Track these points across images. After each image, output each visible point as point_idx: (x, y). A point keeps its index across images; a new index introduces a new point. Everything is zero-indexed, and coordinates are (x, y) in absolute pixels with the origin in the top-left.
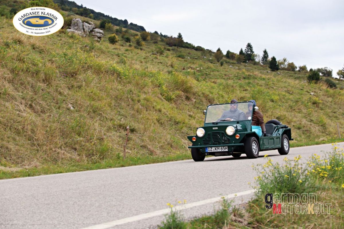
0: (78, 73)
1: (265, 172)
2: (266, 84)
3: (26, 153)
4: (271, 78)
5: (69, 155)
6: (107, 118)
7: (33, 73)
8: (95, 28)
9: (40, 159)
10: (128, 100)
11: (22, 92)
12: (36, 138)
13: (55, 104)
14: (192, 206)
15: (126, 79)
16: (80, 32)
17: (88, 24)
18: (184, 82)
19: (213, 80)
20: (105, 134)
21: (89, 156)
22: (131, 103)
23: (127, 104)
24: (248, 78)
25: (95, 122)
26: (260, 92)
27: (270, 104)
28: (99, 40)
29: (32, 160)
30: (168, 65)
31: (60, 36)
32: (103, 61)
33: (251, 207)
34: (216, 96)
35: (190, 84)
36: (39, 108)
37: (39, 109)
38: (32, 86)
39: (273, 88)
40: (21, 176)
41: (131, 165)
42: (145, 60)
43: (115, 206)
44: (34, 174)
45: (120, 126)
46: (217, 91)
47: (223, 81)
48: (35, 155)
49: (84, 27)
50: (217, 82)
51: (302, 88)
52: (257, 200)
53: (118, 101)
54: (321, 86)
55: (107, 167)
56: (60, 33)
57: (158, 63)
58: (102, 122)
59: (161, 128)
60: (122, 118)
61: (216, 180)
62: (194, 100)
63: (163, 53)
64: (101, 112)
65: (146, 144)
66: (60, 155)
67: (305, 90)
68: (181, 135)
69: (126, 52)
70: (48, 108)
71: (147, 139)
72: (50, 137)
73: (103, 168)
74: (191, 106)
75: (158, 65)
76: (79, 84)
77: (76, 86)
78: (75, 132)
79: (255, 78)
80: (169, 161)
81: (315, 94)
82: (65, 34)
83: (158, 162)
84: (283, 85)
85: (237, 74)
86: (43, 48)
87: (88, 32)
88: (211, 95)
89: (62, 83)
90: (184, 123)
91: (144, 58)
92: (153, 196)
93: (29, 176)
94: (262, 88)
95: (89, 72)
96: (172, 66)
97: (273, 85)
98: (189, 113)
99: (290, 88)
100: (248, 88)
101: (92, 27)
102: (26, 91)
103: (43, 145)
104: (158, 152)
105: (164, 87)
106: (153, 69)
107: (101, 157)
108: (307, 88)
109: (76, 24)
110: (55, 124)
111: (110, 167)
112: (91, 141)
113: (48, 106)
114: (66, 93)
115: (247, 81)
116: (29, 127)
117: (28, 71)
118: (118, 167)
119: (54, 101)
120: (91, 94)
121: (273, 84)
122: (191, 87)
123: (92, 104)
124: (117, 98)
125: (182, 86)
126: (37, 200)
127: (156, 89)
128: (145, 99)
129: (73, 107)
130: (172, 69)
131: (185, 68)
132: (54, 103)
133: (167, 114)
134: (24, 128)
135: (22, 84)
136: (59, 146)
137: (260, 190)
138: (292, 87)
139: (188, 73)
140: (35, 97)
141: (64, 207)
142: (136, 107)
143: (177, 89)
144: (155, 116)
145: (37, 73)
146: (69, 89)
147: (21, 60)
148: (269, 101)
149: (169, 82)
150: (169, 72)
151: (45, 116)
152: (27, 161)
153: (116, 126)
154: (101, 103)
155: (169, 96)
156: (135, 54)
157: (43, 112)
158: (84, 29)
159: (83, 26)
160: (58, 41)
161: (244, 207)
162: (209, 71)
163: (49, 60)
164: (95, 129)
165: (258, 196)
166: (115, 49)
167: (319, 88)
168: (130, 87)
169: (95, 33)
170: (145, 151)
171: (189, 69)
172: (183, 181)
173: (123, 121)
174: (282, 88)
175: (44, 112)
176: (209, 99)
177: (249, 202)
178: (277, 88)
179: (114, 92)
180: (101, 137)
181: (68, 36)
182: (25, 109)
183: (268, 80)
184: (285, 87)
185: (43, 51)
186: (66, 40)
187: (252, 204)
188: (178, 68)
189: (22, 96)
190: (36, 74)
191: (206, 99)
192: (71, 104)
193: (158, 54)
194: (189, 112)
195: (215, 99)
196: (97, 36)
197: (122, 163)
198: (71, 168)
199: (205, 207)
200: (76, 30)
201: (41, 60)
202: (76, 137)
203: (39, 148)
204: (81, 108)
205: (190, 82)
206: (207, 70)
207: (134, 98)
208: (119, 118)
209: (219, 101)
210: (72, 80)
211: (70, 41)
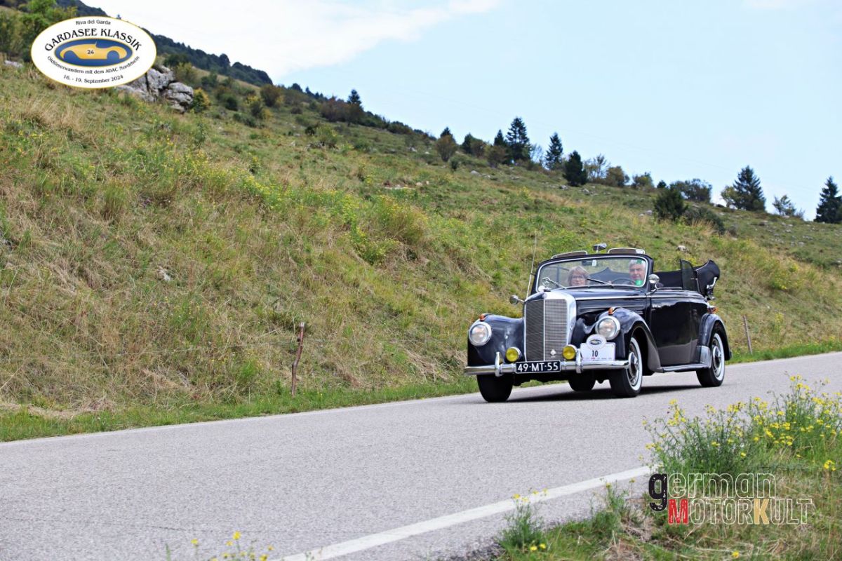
0: (175, 196)
2: (577, 223)
3: (83, 379)
4: (586, 209)
5: (173, 384)
6: (244, 303)
7: (81, 196)
8: (174, 82)
9: (114, 393)
10: (287, 261)
11: (60, 241)
12: (102, 345)
13: (132, 269)
15: (277, 210)
16: (141, 91)
17: (158, 72)
18: (403, 218)
19: (457, 212)
20: (242, 338)
22: (296, 265)
23: (285, 269)
24: (536, 209)
25: (221, 311)
28: (181, 109)
29: (97, 394)
30: (351, 174)
31: (100, 102)
34: (473, 252)
35: (419, 224)
36: (98, 275)
37: (98, 279)
38: (80, 226)
39: (593, 232)
40: (87, 428)
41: (312, 409)
42: (299, 161)
44: (112, 426)
45: (275, 319)
46: (474, 240)
47: (483, 216)
48: (103, 382)
49: (149, 78)
50: (467, 217)
51: (659, 235)
53: (265, 263)
54: (701, 230)
56: (100, 95)
57: (329, 168)
58: (234, 311)
59: (362, 326)
60: (276, 302)
62: (427, 261)
63: (336, 145)
64: (231, 288)
65: (332, 360)
66: (154, 384)
67: (666, 239)
68: (404, 341)
69: (251, 141)
70: (118, 276)
71: (334, 350)
72: (130, 342)
73: (253, 415)
74: (420, 275)
75: (329, 173)
76: (178, 222)
77: (171, 227)
78: (181, 333)
79: (550, 208)
80: (389, 400)
81: (689, 249)
82: (110, 95)
83: (367, 403)
84: (614, 225)
85: (508, 199)
86: (88, 136)
87: (157, 91)
88: (462, 250)
89: (139, 219)
90: (410, 314)
91: (298, 158)
93: (103, 429)
94: (572, 234)
95: (196, 193)
96: (360, 177)
97: (593, 225)
98: (419, 291)
99: (632, 233)
100: (535, 231)
101: (167, 79)
102: (67, 237)
103: (116, 361)
104: (360, 379)
105: (359, 230)
106: (325, 185)
107: (243, 389)
108: (668, 234)
110: (137, 314)
111: (269, 412)
112: (218, 352)
113: (118, 272)
114: (152, 244)
115: (534, 215)
116: (85, 321)
117: (69, 191)
118: (283, 413)
119: (128, 261)
120: (206, 245)
121: (593, 223)
122: (419, 232)
123: (210, 268)
124: (263, 257)
125: (401, 228)
127: (345, 235)
128: (321, 258)
129: (168, 274)
130: (361, 183)
131: (391, 182)
132: (130, 265)
133: (372, 292)
134: (73, 321)
135: (58, 221)
136: (151, 363)
138: (637, 231)
139: (401, 196)
140: (90, 251)
142: (304, 276)
143: (389, 235)
144: (345, 297)
145: (88, 195)
146: (158, 233)
147: (48, 166)
149: (368, 219)
151: (112, 295)
152: (86, 396)
153: (265, 320)
154: (229, 266)
155: (371, 250)
156: (273, 147)
157: (107, 285)
158: (147, 83)
160: (98, 113)
161: (638, 506)
162: (446, 191)
163: (109, 167)
164: (225, 327)
166: (227, 133)
167: (696, 234)
168: (286, 229)
169: (173, 92)
170: (332, 376)
171: (397, 182)
173: (280, 310)
174: (612, 232)
175: (110, 285)
176: (459, 259)
178: (602, 233)
179: (255, 242)
180: (237, 345)
181: (118, 101)
182: (69, 278)
183: (582, 213)
184: (619, 231)
185: (89, 144)
186: (115, 112)
188: (375, 181)
189: (61, 248)
190: (86, 198)
191: (453, 259)
192: (165, 267)
193: (325, 147)
194: (417, 287)
195: (472, 259)
196: (178, 100)
197: (292, 405)
199: (560, 503)
200: (132, 85)
201: (90, 166)
202: (184, 343)
203: (107, 368)
204: (186, 277)
205: (418, 221)
206: (441, 187)
207: (299, 256)
208: (271, 299)
209: (481, 264)
210: (162, 213)
211: (125, 112)
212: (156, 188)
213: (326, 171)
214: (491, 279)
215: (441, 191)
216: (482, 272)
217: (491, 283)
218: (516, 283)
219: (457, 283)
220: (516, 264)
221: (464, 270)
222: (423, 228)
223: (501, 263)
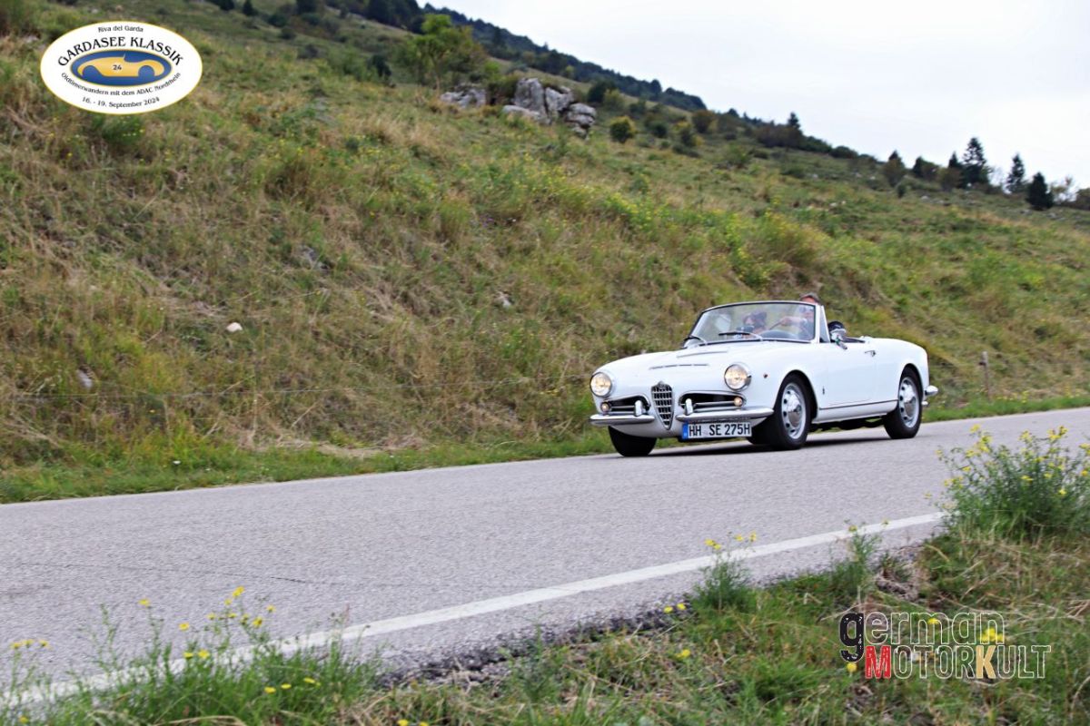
0: (524, 215)
1: (971, 467)
2: (1011, 243)
3: (392, 414)
4: (1025, 228)
5: (496, 420)
6: (593, 330)
7: (414, 216)
8: (575, 102)
9: (426, 429)
10: (649, 284)
11: (385, 264)
12: (417, 377)
13: (465, 294)
14: (778, 551)
15: (646, 230)
16: (537, 113)
17: (558, 93)
18: (793, 238)
19: (871, 234)
20: (587, 370)
21: (546, 422)
22: (655, 290)
23: (646, 293)
24: (965, 229)
25: (564, 339)
26: (993, 265)
27: (1023, 294)
28: (582, 131)
29: (405, 431)
30: (756, 195)
31: (486, 124)
32: (589, 187)
33: (929, 554)
34: (876, 276)
35: (810, 244)
36: (425, 301)
37: (425, 305)
38: (410, 247)
39: (1030, 254)
40: (375, 469)
42: (698, 182)
43: (587, 545)
44: (407, 466)
45: (626, 349)
46: (880, 261)
47: (897, 236)
48: (413, 418)
49: (548, 99)
50: (882, 238)
52: (947, 538)
53: (623, 287)
55: (591, 450)
56: (487, 116)
57: (732, 189)
58: (580, 339)
60: (630, 330)
61: (854, 488)
62: (820, 285)
63: (746, 165)
64: (578, 315)
66: (474, 421)
69: (649, 163)
70: (448, 302)
72: (451, 374)
73: (579, 454)
75: (731, 194)
76: (525, 243)
77: (517, 248)
78: (511, 363)
79: (982, 228)
82: (498, 117)
84: (1056, 245)
85: (934, 218)
86: (439, 153)
87: (556, 113)
88: (862, 272)
89: (483, 243)
92: (687, 524)
93: (396, 469)
94: (1000, 255)
95: (551, 212)
96: (767, 198)
97: (1030, 245)
99: (1076, 253)
100: (961, 253)
101: (568, 100)
102: (394, 259)
103: (433, 394)
105: (742, 253)
106: (716, 206)
107: (577, 426)
109: (527, 93)
110: (462, 343)
112: (552, 385)
113: (449, 298)
114: (492, 267)
115: (961, 236)
116: (401, 350)
117: (401, 210)
119: (462, 286)
120: (554, 268)
121: (1031, 243)
122: (810, 252)
123: (556, 292)
124: (621, 280)
125: (789, 249)
126: (403, 527)
127: (723, 257)
128: (692, 281)
129: (510, 300)
130: (766, 205)
131: (801, 202)
132: (463, 290)
134: (387, 350)
135: (385, 243)
136: (473, 396)
137: (957, 513)
138: (1082, 251)
139: (807, 217)
141: (463, 544)
142: (668, 301)
143: (776, 257)
145: (423, 215)
146: (501, 255)
147: (385, 184)
148: (1017, 288)
149: (753, 239)
150: (758, 214)
151: (439, 323)
152: (393, 432)
153: (615, 349)
154: (578, 291)
155: (754, 274)
156: (672, 168)
157: (435, 312)
158: (546, 105)
159: (545, 96)
160: (481, 136)
161: (911, 555)
162: (864, 211)
163: (454, 184)
164: (562, 357)
165: (950, 528)
166: (622, 154)
168: (652, 251)
169: (574, 114)
171: (809, 203)
172: (769, 489)
173: (633, 338)
174: (1053, 253)
175: (439, 312)
176: (858, 283)
177: (926, 541)
178: (1040, 254)
179: (614, 264)
180: (578, 377)
181: (506, 123)
182: (390, 304)
183: (1018, 232)
184: (1061, 251)
185: (439, 162)
186: (500, 134)
187: (932, 547)
188: (783, 203)
189: (384, 272)
190: (421, 218)
191: (851, 283)
192: (505, 293)
193: (733, 168)
195: (874, 282)
196: (578, 122)
198: (499, 453)
199: (812, 552)
200: (528, 106)
201: (433, 185)
202: (515, 374)
203: (422, 401)
204: (529, 303)
205: (809, 239)
206: (857, 208)
207: (664, 279)
208: (625, 328)
209: (883, 287)
210: (509, 234)
211: (511, 134)
212: (505, 206)
213: (727, 191)
214: (894, 304)
215: (859, 211)
216: (885, 297)
217: (894, 309)
218: (926, 309)
219: (854, 309)
220: (928, 288)
221: (865, 295)
222: (815, 248)
223: (909, 287)
